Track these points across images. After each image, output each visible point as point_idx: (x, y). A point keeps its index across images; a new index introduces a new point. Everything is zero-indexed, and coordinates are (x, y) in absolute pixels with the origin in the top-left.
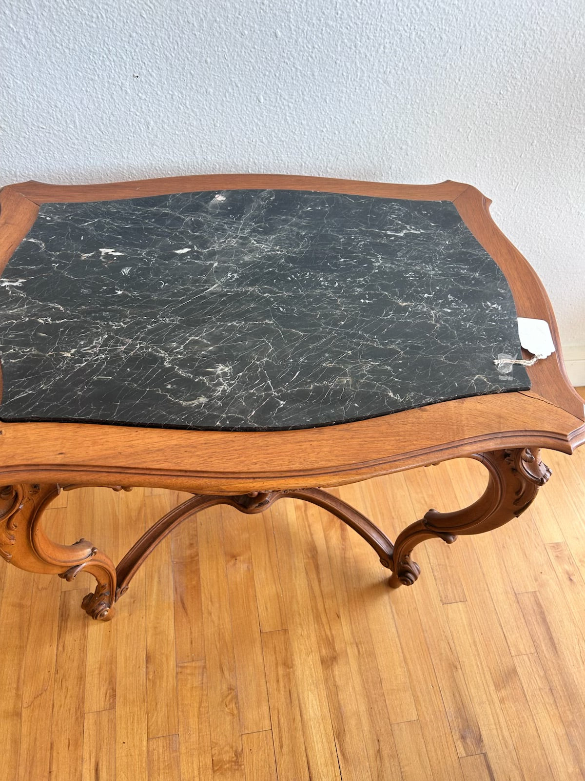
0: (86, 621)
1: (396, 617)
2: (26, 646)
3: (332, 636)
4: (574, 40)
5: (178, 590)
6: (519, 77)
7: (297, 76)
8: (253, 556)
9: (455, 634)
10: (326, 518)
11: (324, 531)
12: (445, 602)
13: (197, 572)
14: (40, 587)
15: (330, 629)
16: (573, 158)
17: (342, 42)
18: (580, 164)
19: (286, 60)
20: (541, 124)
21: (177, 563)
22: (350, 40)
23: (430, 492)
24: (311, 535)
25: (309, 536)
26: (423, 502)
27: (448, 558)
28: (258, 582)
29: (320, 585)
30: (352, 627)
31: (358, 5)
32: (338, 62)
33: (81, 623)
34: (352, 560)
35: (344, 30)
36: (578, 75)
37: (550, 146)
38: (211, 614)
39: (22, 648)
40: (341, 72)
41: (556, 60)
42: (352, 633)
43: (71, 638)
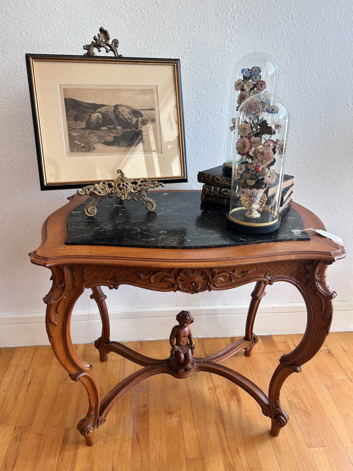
0: (78, 445)
1: (276, 452)
2: (40, 457)
3: (234, 463)
4: (314, 133)
5: (135, 430)
6: (294, 149)
7: (198, 152)
8: (182, 414)
9: (319, 467)
10: (228, 395)
11: (227, 401)
12: (310, 446)
13: (147, 421)
14: (53, 425)
15: (233, 459)
16: (330, 186)
17: (216, 138)
18: (335, 189)
19: (193, 146)
20: (310, 170)
21: (135, 415)
22: (218, 137)
23: (294, 383)
24: (219, 403)
25: (217, 403)
26: (290, 388)
27: (309, 420)
28: (185, 428)
29: (225, 432)
30: (247, 460)
31: (220, 124)
32: (215, 146)
33: (74, 446)
34: (245, 419)
35: (216, 133)
36: (320, 148)
37: (317, 180)
38: (155, 446)
39: (37, 459)
40: (216, 150)
41: (308, 142)
42: (248, 462)
43: (68, 454)
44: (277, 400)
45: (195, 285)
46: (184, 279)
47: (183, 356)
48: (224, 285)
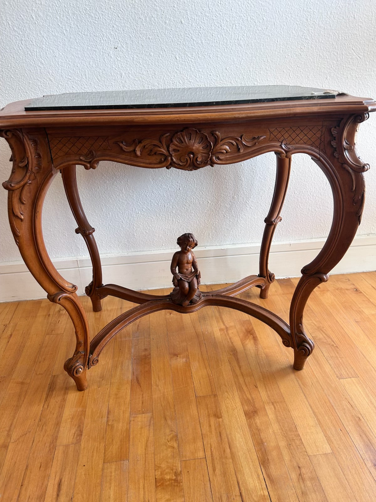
0: (67, 391)
1: (301, 385)
2: (21, 406)
3: (252, 398)
4: (332, 16)
5: (135, 374)
6: (309, 38)
7: (194, 44)
8: (190, 354)
9: (353, 396)
10: (242, 335)
11: (241, 341)
12: (340, 377)
13: (149, 364)
14: (38, 373)
15: (250, 394)
16: (353, 86)
17: (214, 24)
18: (358, 91)
19: (188, 36)
20: (328, 66)
21: (135, 359)
22: (217, 22)
23: (318, 320)
24: (232, 343)
25: (230, 343)
26: (314, 325)
27: (338, 353)
28: (194, 368)
29: (240, 369)
30: (268, 394)
31: (219, 4)
32: (214, 35)
33: (63, 392)
34: (264, 356)
35: (214, 18)
36: (340, 35)
37: (338, 79)
38: (158, 386)
39: (18, 407)
40: (216, 40)
41: (326, 28)
42: (268, 397)
43: (55, 401)
44: (300, 325)
45: (193, 157)
46: (178, 148)
47: (187, 285)
48: (230, 157)
